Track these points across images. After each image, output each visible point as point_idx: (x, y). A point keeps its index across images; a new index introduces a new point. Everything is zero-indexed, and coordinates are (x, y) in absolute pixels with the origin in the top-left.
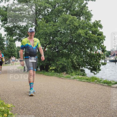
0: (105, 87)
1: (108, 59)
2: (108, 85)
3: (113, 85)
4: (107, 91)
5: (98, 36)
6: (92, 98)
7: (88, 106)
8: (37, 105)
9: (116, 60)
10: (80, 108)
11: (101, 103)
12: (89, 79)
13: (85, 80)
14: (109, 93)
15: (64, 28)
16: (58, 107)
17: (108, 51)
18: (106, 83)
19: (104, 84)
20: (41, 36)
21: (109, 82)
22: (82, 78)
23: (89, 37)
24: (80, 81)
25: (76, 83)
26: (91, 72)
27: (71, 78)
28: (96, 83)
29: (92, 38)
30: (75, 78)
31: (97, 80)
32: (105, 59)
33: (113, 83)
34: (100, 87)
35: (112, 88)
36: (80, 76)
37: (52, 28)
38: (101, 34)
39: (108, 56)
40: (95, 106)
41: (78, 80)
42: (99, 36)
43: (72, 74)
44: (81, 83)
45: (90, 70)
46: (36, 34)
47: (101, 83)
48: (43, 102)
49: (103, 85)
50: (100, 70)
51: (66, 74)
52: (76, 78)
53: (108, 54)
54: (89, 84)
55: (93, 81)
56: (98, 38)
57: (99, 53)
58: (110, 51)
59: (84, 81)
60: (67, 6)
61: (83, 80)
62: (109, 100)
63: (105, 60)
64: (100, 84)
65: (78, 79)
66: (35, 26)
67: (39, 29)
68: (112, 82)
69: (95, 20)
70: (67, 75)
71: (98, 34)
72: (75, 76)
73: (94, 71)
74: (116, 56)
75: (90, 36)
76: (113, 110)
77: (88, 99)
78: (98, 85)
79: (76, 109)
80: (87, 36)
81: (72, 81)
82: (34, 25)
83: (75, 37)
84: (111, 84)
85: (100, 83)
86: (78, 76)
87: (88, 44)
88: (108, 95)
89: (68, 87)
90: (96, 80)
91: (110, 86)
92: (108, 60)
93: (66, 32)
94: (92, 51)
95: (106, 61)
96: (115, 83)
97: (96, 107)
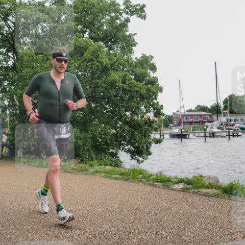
0: (158, 190)
1: (167, 131)
2: (164, 185)
3: (174, 185)
4: (161, 198)
5: (147, 85)
6: (129, 213)
7: (122, 231)
8: (11, 232)
9: (183, 134)
10: (104, 236)
11: (148, 222)
12: (127, 173)
13: (118, 176)
14: (166, 202)
15: (78, 67)
16: (57, 234)
17: (166, 116)
18: (161, 182)
19: (156, 183)
20: (25, 82)
21: (166, 180)
22: (112, 172)
23: (130, 87)
24: (108, 177)
25: (99, 182)
26: (132, 158)
27: (88, 171)
28: (141, 181)
29: (134, 91)
30: (97, 172)
31: (143, 175)
32: (162, 132)
33: (175, 180)
34: (148, 189)
35: (171, 192)
36: (108, 168)
37: (50, 66)
38: (155, 82)
39: (167, 126)
40: (134, 229)
41: (104, 177)
42: (149, 85)
43: (92, 163)
44: (110, 181)
45: (130, 155)
46: (16, 77)
47: (151, 182)
48: (24, 224)
49: (154, 186)
50: (150, 154)
51: (79, 163)
52: (100, 172)
53: (168, 122)
54: (126, 184)
55: (133, 178)
56: (148, 90)
57: (149, 119)
58: (172, 116)
59: (116, 178)
60: (85, 19)
61: (114, 176)
62: (164, 217)
63: (160, 134)
64: (149, 185)
65: (104, 173)
66: (14, 60)
67: (22, 67)
68: (172, 180)
69: (143, 54)
70: (81, 165)
71: (147, 82)
72: (97, 168)
73: (137, 157)
74: (184, 125)
75: (131, 85)
76: (172, 238)
77: (122, 217)
78: (143, 185)
79: (96, 237)
80: (124, 85)
81: (90, 178)
82: (12, 56)
83: (103, 88)
84: (170, 183)
85: (149, 181)
86: (105, 168)
87: (128, 101)
88: (162, 207)
89: (82, 191)
90: (140, 174)
91: (168, 187)
92: (167, 133)
93: (82, 75)
94: (135, 114)
95: (163, 135)
96: (177, 181)
97: (137, 231)
